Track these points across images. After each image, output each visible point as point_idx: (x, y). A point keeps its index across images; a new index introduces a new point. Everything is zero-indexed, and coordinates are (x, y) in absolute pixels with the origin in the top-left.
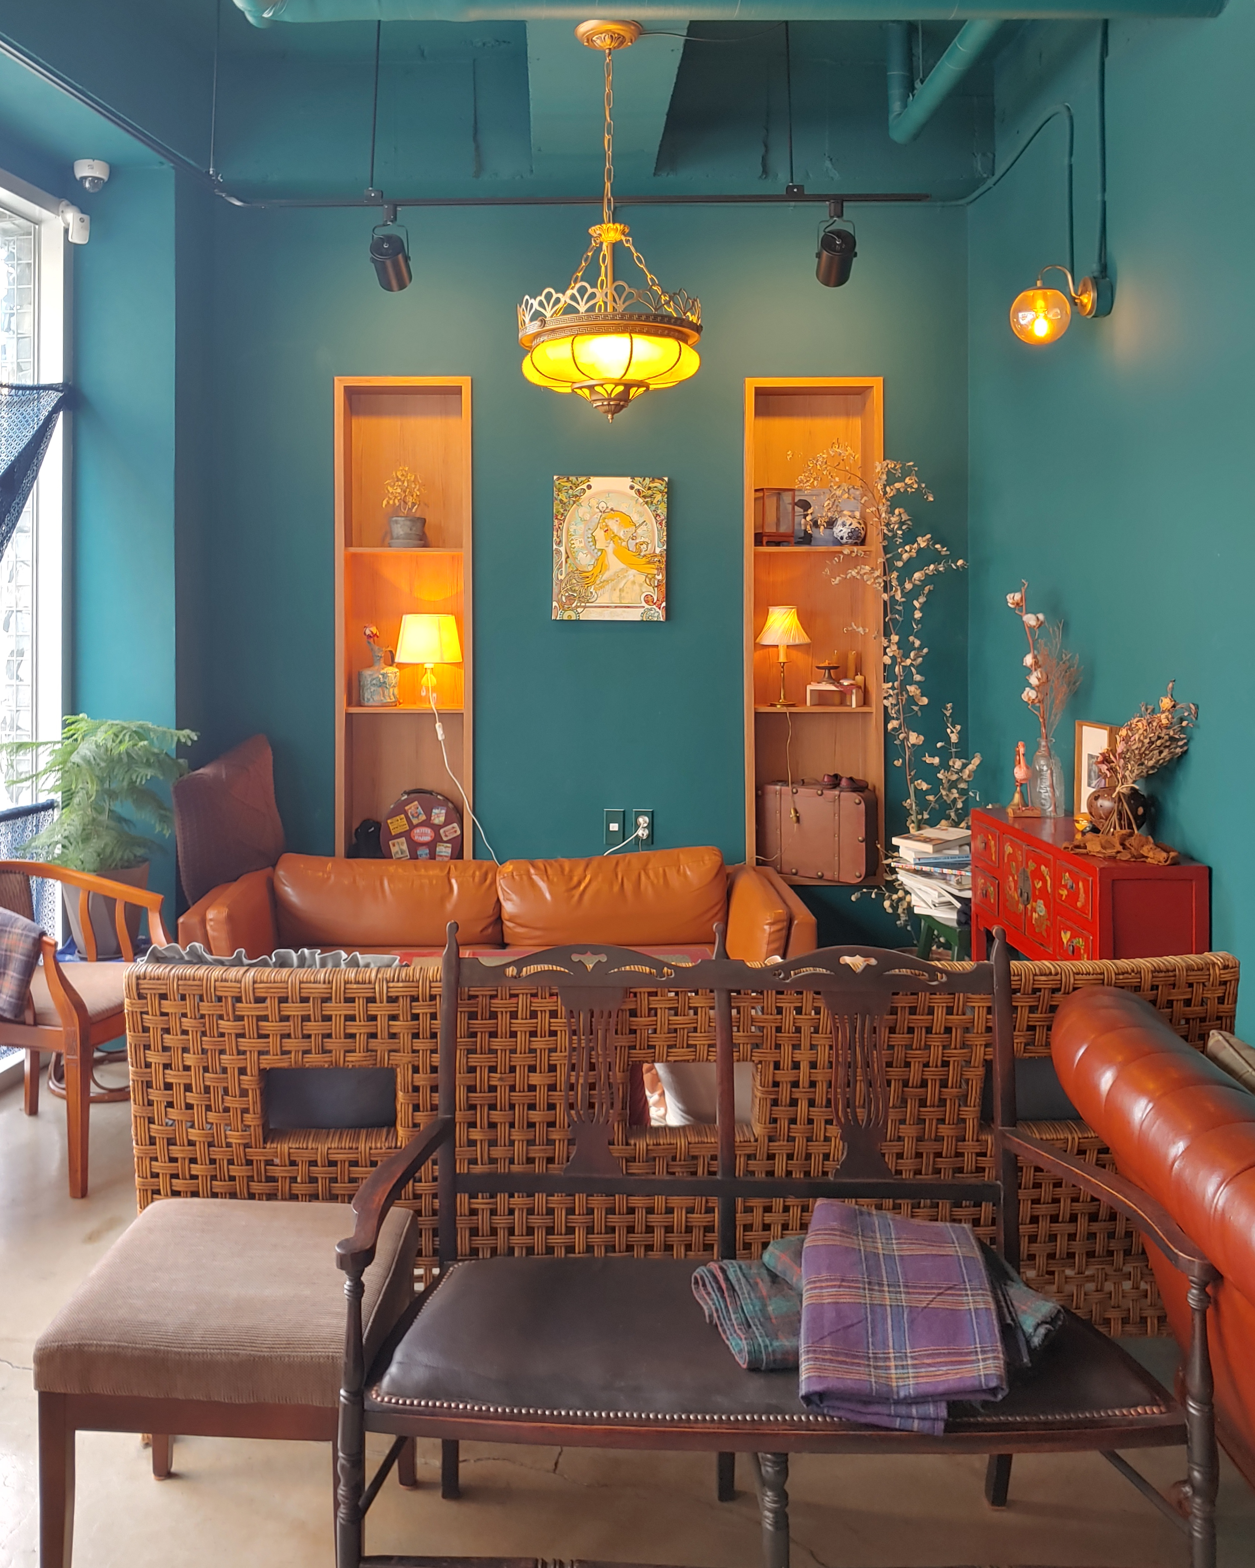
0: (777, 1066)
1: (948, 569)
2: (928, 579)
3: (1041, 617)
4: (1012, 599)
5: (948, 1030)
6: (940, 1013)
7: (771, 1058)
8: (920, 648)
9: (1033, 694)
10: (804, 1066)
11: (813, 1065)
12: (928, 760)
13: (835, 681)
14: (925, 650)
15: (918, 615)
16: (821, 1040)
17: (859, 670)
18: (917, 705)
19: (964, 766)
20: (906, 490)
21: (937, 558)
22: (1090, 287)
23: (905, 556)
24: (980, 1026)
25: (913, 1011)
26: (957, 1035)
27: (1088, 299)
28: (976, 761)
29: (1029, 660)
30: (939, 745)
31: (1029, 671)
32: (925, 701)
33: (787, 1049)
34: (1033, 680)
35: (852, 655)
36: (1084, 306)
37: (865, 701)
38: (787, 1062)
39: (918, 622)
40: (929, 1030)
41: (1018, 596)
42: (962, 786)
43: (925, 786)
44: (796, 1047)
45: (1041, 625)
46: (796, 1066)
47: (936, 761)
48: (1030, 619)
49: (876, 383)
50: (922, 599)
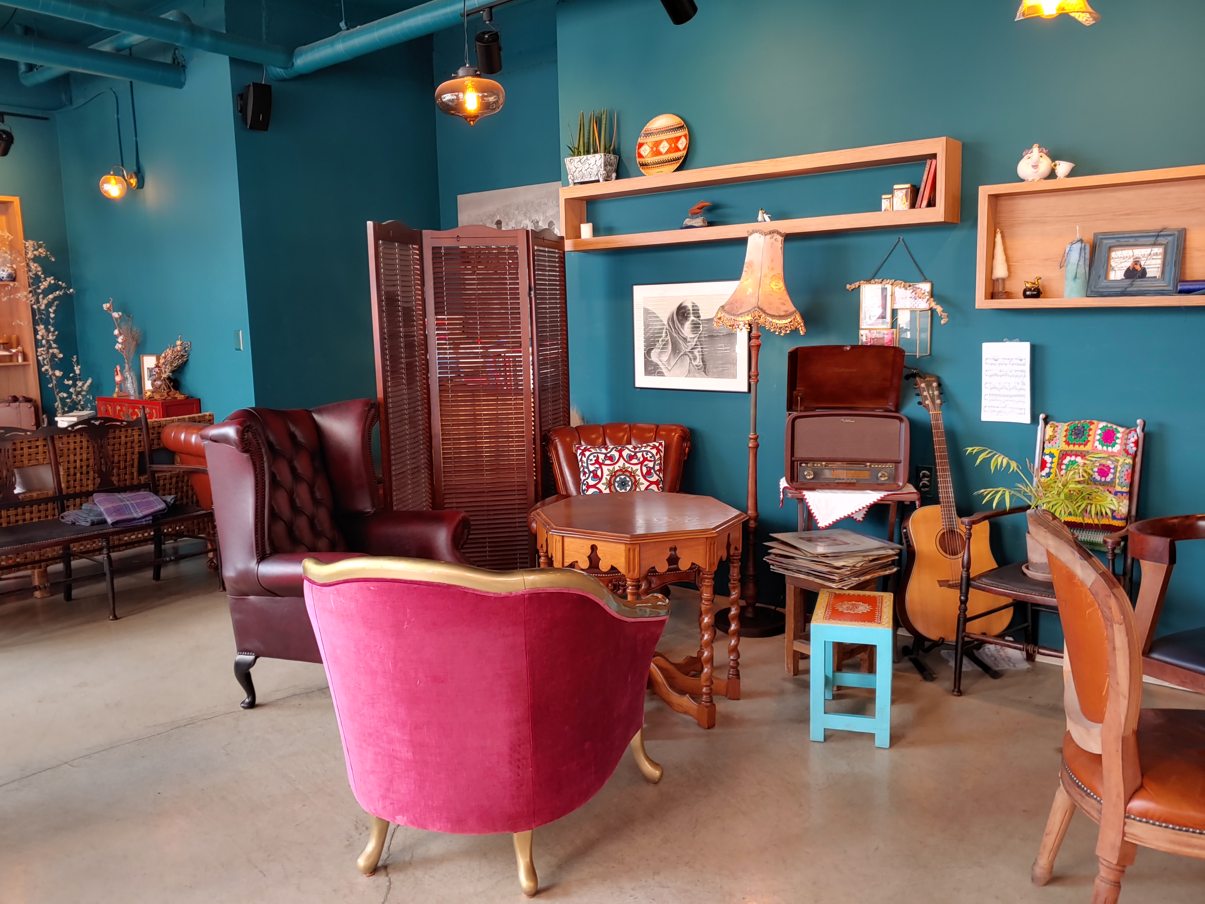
0: (69, 462)
1: (65, 294)
2: (55, 299)
3: (120, 313)
4: (106, 306)
5: (126, 443)
6: (123, 438)
7: (67, 460)
8: (54, 332)
9: (120, 346)
10: (78, 461)
11: (81, 460)
12: (66, 382)
13: (7, 349)
14: (57, 333)
15: (52, 315)
16: (84, 451)
17: (18, 344)
18: (57, 357)
19: (83, 384)
20: (40, 255)
21: (59, 288)
22: (134, 176)
23: (42, 287)
24: (136, 441)
25: (114, 438)
26: (129, 445)
27: (133, 181)
28: (89, 381)
29: (116, 332)
30: (71, 375)
31: (117, 337)
32: (61, 356)
33: (72, 456)
34: (120, 340)
35: (14, 336)
36: (132, 184)
37: (25, 358)
38: (72, 460)
39: (53, 319)
40: (120, 444)
41: (108, 305)
42: (84, 393)
43: (65, 395)
44: (75, 455)
45: (120, 317)
46: (75, 461)
47: (70, 382)
48: (116, 315)
49: (16, 200)
50: (54, 308)
